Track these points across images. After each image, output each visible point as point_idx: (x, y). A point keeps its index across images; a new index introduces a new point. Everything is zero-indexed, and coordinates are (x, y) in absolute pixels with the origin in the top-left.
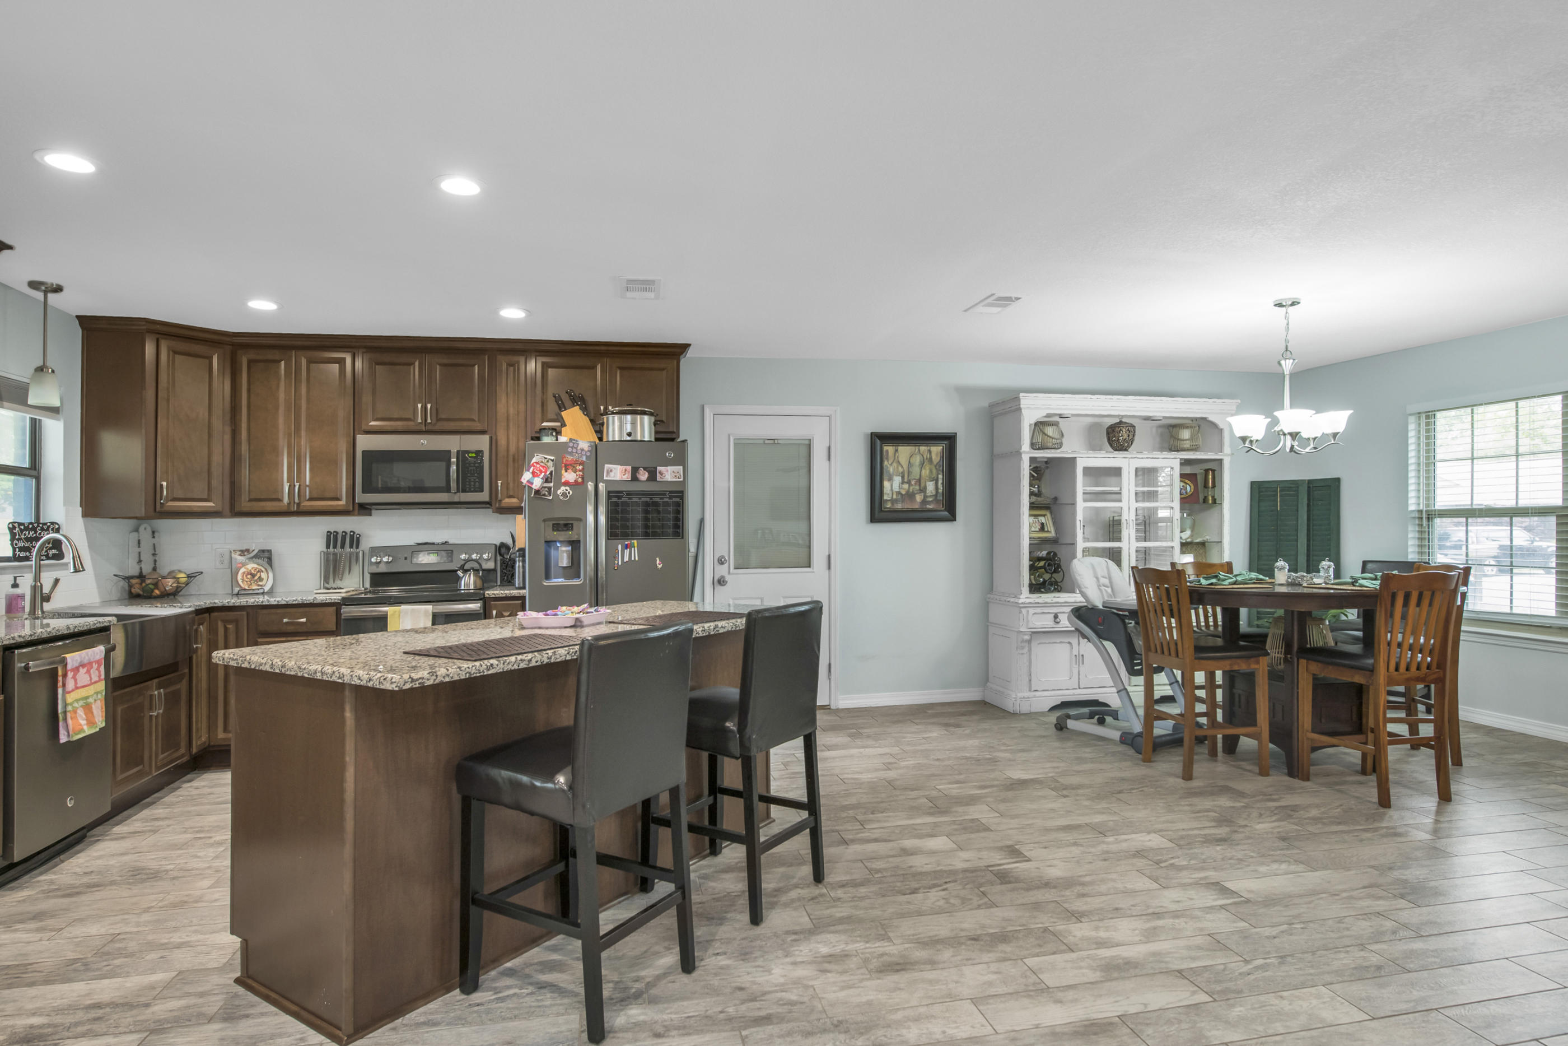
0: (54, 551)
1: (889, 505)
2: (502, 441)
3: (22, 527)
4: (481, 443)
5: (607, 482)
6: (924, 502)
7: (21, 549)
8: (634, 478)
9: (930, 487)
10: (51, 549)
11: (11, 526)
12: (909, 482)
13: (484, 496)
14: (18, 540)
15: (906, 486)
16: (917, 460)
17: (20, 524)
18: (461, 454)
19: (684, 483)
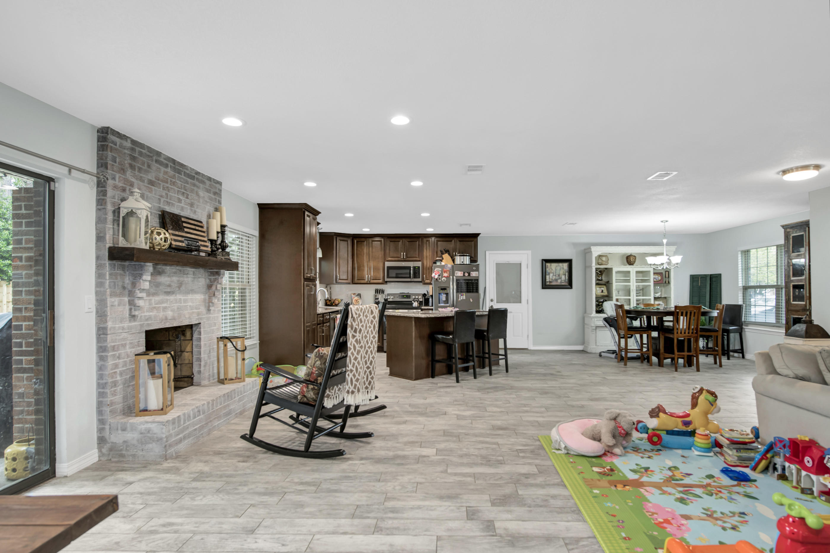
1: (548, 283)
2: (425, 264)
4: (419, 264)
5: (456, 276)
6: (561, 282)
8: (464, 275)
9: (563, 277)
12: (555, 276)
13: (420, 280)
15: (554, 277)
16: (558, 268)
18: (414, 268)
19: (478, 277)
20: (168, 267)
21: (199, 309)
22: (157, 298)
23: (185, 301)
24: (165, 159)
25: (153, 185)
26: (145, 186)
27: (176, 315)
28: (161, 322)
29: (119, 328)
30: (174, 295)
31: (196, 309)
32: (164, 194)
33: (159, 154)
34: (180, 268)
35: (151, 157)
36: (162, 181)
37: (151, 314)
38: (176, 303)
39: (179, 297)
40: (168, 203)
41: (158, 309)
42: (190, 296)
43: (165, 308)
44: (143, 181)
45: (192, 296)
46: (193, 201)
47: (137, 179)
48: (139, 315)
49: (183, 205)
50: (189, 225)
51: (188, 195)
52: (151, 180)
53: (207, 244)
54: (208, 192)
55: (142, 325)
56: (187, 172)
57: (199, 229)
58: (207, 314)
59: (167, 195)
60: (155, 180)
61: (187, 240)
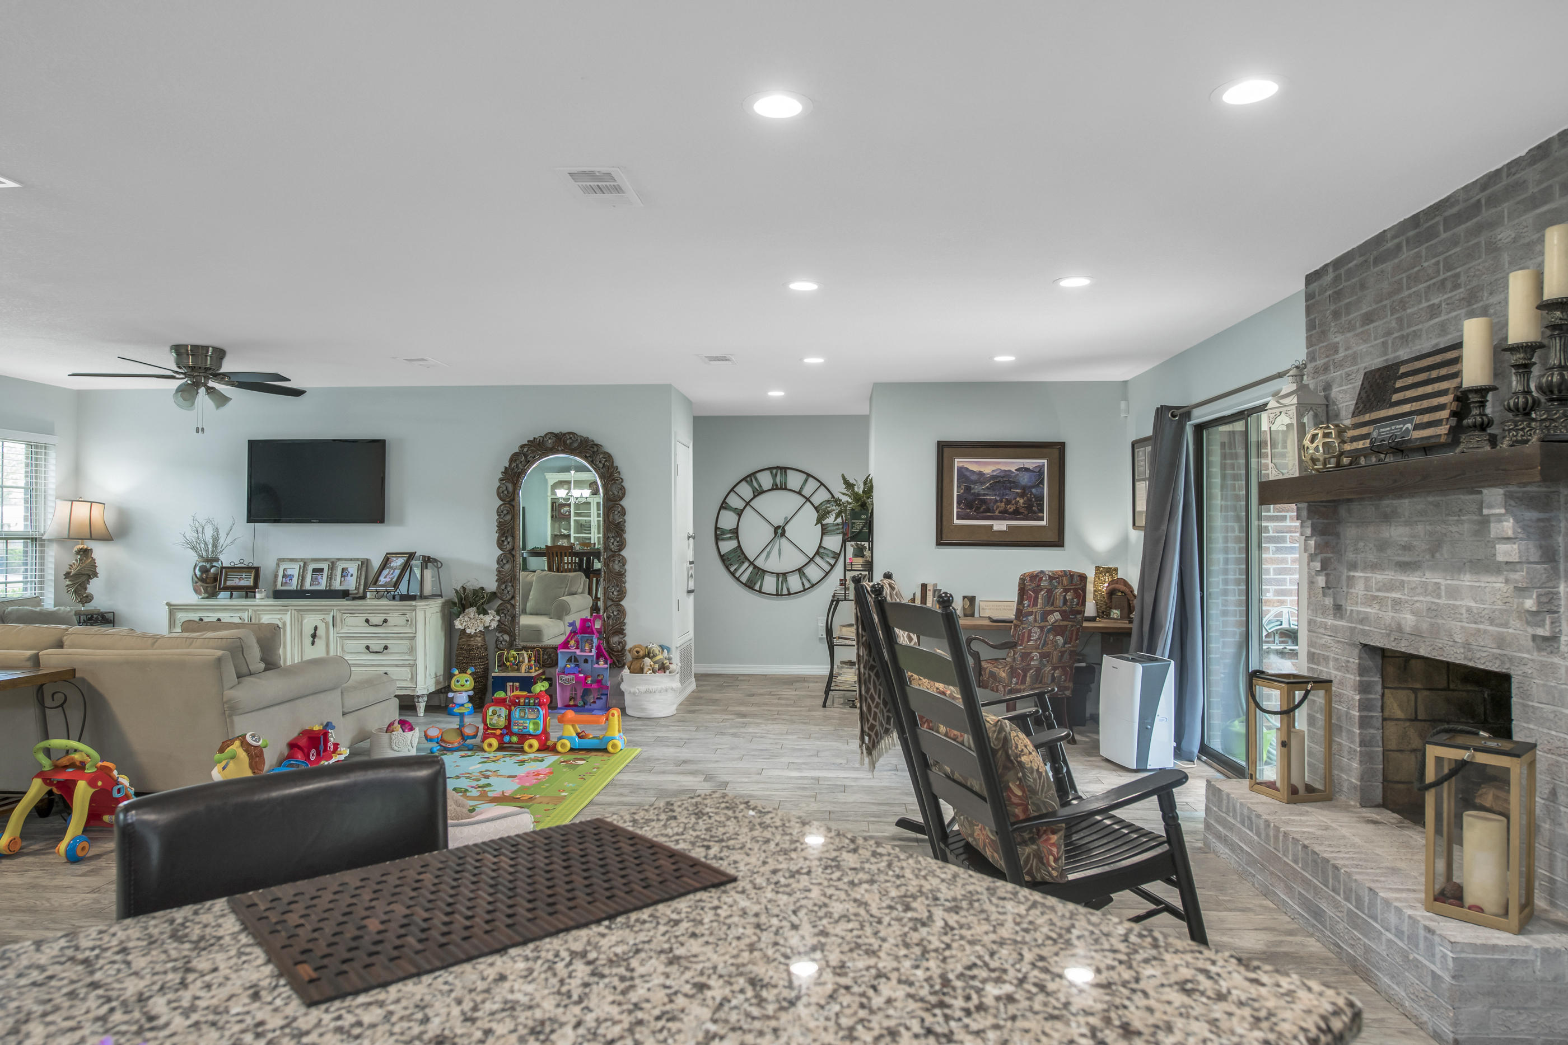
20: (1407, 501)
21: (1506, 625)
22: (1379, 577)
23: (1453, 593)
24: (1394, 237)
25: (1372, 321)
27: (1425, 626)
28: (1389, 635)
29: (1322, 623)
30: (1419, 573)
31: (1492, 621)
32: (1394, 324)
33: (1379, 239)
34: (1438, 498)
35: (1366, 261)
36: (1390, 295)
37: (1368, 610)
38: (1426, 593)
39: (1433, 578)
40: (1405, 339)
41: (1381, 601)
42: (1467, 580)
43: (1397, 603)
44: (1354, 328)
45: (1474, 578)
46: (1474, 283)
47: (1343, 333)
48: (1349, 608)
49: (1443, 317)
50: (1410, 380)
51: (1457, 276)
52: (1366, 313)
53: (1445, 414)
54: (1536, 207)
55: (1352, 630)
56: (1455, 210)
57: (1444, 371)
58: (1540, 649)
59: (1400, 320)
60: (1375, 306)
61: (1379, 428)
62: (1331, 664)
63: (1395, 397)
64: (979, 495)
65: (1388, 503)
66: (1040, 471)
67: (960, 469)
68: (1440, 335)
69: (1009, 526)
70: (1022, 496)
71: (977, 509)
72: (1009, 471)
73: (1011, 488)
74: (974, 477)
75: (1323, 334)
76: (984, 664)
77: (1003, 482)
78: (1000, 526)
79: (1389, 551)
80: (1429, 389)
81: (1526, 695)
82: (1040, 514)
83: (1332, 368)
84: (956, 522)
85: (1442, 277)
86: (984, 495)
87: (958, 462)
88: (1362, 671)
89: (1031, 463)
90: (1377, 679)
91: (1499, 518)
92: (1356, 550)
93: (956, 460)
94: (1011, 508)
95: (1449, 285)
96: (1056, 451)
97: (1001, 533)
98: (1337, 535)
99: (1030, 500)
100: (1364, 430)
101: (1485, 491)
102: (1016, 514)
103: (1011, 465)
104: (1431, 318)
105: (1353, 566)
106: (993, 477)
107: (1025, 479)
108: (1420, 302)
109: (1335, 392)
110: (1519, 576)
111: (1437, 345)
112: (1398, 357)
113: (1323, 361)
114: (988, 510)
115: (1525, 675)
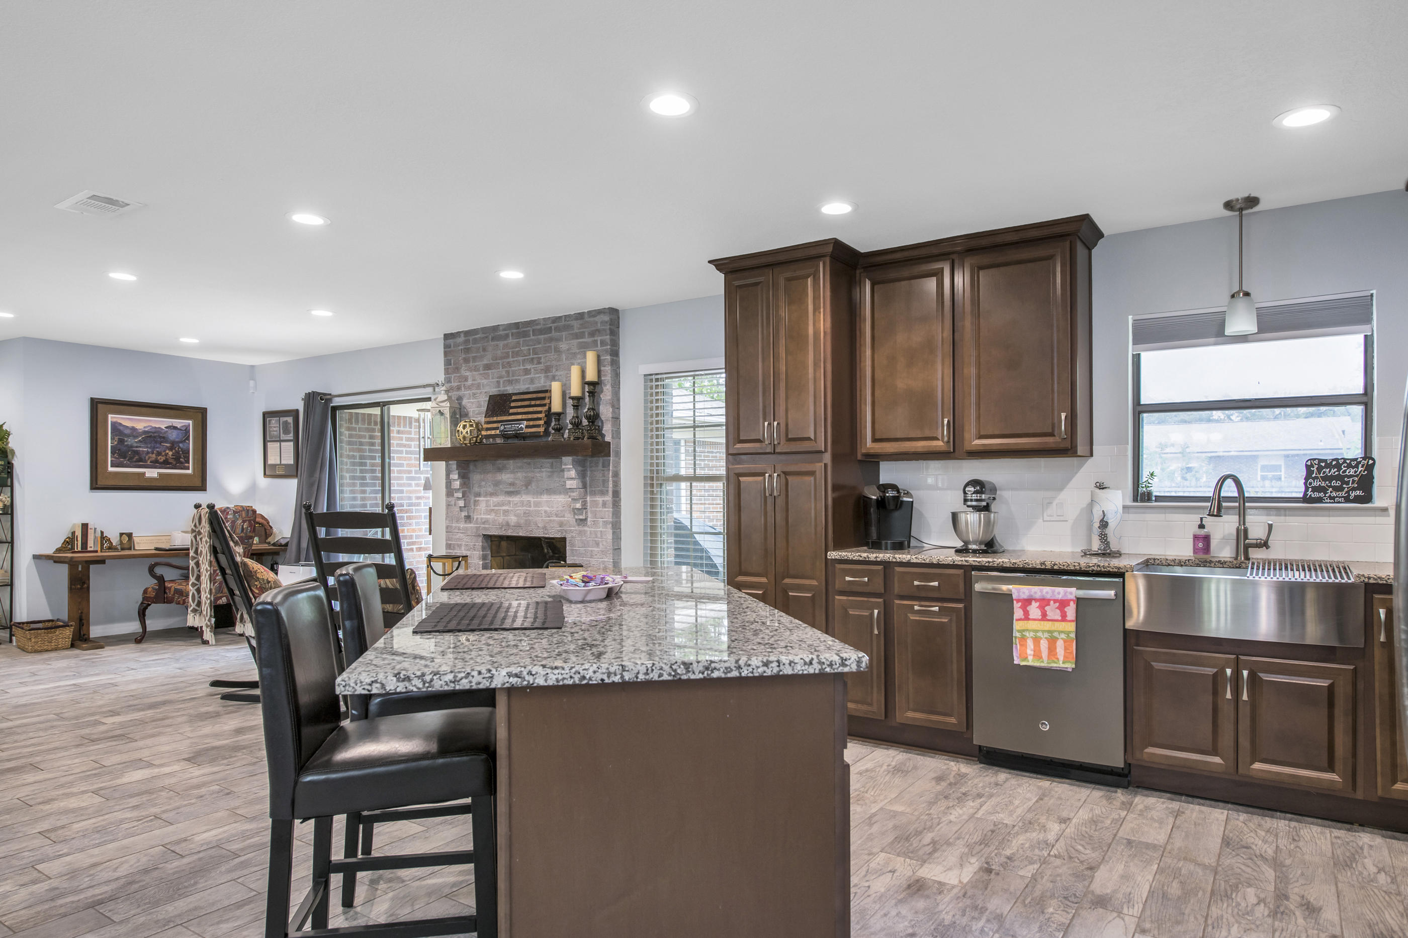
0: (1358, 493)
3: (1323, 464)
7: (1315, 489)
10: (1354, 489)
11: (1309, 463)
14: (1314, 479)
17: (1320, 461)
20: (511, 461)
21: (564, 516)
22: (495, 499)
23: (537, 504)
24: (504, 330)
25: (490, 369)
26: (481, 374)
27: (522, 521)
28: (501, 528)
29: (456, 527)
30: (519, 496)
31: (557, 516)
32: (504, 373)
33: (495, 328)
34: (529, 461)
35: (486, 337)
36: (502, 358)
37: (489, 517)
38: (523, 506)
39: (526, 498)
40: (510, 382)
41: (496, 512)
42: (545, 498)
43: (506, 512)
44: (478, 370)
45: (549, 497)
46: (548, 364)
47: (471, 371)
48: (475, 517)
49: (532, 376)
50: (519, 404)
51: (540, 358)
52: (487, 364)
53: (542, 422)
54: (577, 338)
55: (478, 528)
56: (539, 327)
57: (538, 402)
58: (579, 525)
59: (508, 372)
60: (492, 362)
61: (504, 425)
62: (463, 548)
63: (511, 411)
64: (132, 447)
65: (500, 462)
66: (186, 430)
67: (113, 424)
68: (530, 384)
69: (159, 474)
70: (171, 449)
71: (131, 459)
72: (159, 428)
73: (161, 442)
74: (127, 432)
75: (457, 369)
76: (168, 585)
77: (154, 437)
78: (152, 473)
79: (501, 486)
80: (531, 409)
81: (573, 545)
82: (186, 465)
83: (463, 389)
84: (110, 469)
85: (531, 356)
86: (137, 447)
87: (111, 418)
88: (483, 549)
89: (179, 423)
90: (489, 552)
91: (569, 470)
92: (480, 486)
93: (110, 416)
94: (161, 459)
95: (535, 361)
96: (200, 415)
97: (152, 479)
98: (469, 479)
99: (178, 452)
100: (495, 425)
101: (563, 458)
102: (166, 464)
103: (161, 423)
104: (526, 375)
105: (479, 495)
106: (145, 432)
107: (173, 436)
108: (519, 366)
109: (465, 402)
110: (575, 494)
111: (529, 388)
112: (507, 390)
113: (456, 384)
114: (140, 460)
115: (572, 537)
